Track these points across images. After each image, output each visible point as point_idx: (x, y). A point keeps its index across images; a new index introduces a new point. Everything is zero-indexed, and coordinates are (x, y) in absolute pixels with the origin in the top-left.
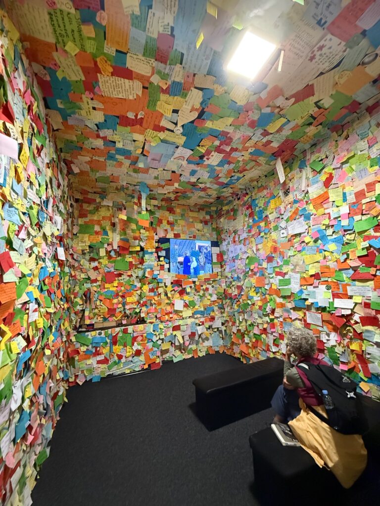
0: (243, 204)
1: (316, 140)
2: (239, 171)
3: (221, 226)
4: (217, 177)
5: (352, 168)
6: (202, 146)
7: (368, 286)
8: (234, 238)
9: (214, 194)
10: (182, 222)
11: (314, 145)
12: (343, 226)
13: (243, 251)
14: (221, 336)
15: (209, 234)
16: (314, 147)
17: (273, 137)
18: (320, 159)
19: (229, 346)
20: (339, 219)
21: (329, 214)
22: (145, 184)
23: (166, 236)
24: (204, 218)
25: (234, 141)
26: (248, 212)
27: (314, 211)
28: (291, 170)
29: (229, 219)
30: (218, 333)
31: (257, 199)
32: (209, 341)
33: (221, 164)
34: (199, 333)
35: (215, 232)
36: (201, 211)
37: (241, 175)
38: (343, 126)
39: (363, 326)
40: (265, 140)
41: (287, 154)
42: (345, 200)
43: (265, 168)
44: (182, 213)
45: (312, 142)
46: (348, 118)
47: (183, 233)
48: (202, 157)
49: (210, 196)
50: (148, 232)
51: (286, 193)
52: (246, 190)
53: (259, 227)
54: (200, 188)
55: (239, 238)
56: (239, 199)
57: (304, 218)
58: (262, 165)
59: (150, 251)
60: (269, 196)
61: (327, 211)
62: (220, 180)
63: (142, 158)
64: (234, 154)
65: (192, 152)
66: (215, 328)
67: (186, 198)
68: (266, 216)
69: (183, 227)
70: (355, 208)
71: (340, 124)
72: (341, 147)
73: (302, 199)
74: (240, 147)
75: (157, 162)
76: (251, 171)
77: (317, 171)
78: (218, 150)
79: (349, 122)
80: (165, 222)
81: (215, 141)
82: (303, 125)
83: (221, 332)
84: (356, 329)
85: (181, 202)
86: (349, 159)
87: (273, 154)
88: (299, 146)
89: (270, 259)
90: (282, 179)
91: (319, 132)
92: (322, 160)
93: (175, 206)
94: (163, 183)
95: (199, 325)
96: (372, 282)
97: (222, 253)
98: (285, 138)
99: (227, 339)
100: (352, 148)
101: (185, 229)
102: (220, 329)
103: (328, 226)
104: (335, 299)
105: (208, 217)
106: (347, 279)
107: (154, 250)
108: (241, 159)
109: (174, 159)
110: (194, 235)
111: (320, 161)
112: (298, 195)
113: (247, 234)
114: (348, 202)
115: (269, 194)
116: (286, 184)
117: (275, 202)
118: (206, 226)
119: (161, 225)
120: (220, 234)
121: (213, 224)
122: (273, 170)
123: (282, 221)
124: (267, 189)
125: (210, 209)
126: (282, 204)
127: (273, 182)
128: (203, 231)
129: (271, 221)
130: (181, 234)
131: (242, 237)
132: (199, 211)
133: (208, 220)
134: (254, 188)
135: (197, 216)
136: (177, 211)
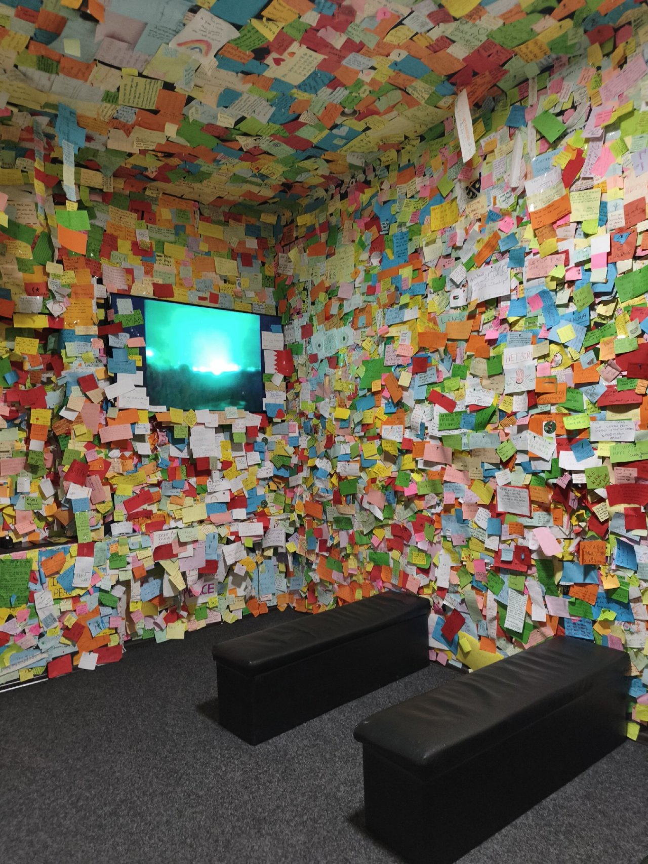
0: (356, 211)
1: (554, 56)
2: (355, 112)
3: (290, 273)
4: (294, 122)
5: (625, 144)
6: (269, 20)
7: (630, 419)
8: (327, 307)
9: (276, 172)
10: (176, 251)
11: (548, 69)
12: (594, 284)
13: (350, 342)
14: (282, 568)
15: (257, 294)
16: (547, 74)
17: (457, 29)
18: (558, 110)
20: (587, 266)
21: (566, 252)
22: (72, 113)
23: (130, 288)
24: (242, 243)
25: (358, 20)
26: (369, 236)
27: (534, 245)
28: (488, 128)
29: (315, 252)
30: (275, 560)
31: (394, 201)
33: (310, 84)
34: (229, 563)
35: (272, 289)
36: (231, 222)
37: (360, 126)
38: (616, 30)
39: (611, 505)
40: (435, 34)
41: (482, 81)
42: (603, 220)
43: (425, 114)
44: (175, 222)
45: (543, 61)
46: (629, 12)
47: (181, 285)
48: (261, 53)
49: (263, 177)
50: (71, 273)
51: (473, 191)
52: (364, 172)
53: (396, 278)
54: (241, 149)
55: (341, 307)
56: (344, 196)
57: (510, 259)
58: (418, 104)
59: (80, 330)
60: (427, 193)
61: (562, 247)
62: (303, 133)
63: (76, 24)
64: (353, 61)
65: (236, 34)
66: (269, 548)
67: (193, 174)
68: (416, 251)
69: (181, 268)
70: (623, 241)
71: (611, 24)
72: (606, 87)
73: (510, 209)
74: (371, 42)
75: (124, 45)
76: (387, 117)
77: (547, 142)
78: (311, 38)
79: (629, 23)
80: (124, 246)
81: (304, 12)
82: (532, 12)
83: (283, 558)
84: (597, 514)
85: (177, 187)
86: (621, 119)
87: (450, 77)
88: (514, 66)
89: (420, 365)
90: (468, 152)
91: (565, 35)
92: (562, 113)
93: (156, 199)
94: (130, 118)
95: (229, 542)
96: (637, 411)
97: (291, 350)
98: (484, 39)
99: (300, 574)
100: (630, 92)
101: (187, 272)
102: (280, 550)
103: (561, 283)
104: (562, 452)
105: (252, 244)
106: (591, 406)
107: (94, 330)
108: (366, 77)
109: (180, 45)
110: (211, 294)
111: (558, 114)
112: (500, 199)
113: (365, 298)
114: (610, 225)
115: (428, 189)
116: (475, 166)
117: (442, 212)
118: (248, 268)
119: (114, 253)
120: (285, 296)
121: (266, 266)
122: (442, 122)
123: (455, 267)
124: (425, 175)
125: (259, 220)
126: (460, 219)
127: (440, 158)
128: (239, 284)
129: (429, 264)
130: (174, 287)
131: (350, 305)
132: (226, 223)
133: (253, 253)
134: (387, 167)
135: (221, 237)
136: (160, 215)
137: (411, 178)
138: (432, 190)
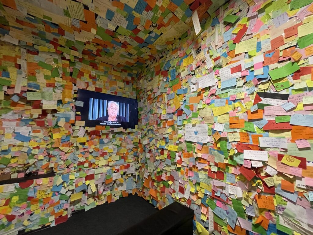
2: (156, 25)
3: (140, 87)
4: (136, 30)
5: (269, 16)
7: (284, 137)
10: (105, 79)
11: (227, 2)
12: (256, 76)
14: (135, 180)
15: (130, 92)
18: (233, 13)
19: (141, 189)
20: (252, 69)
21: (239, 66)
23: (87, 88)
24: (126, 78)
28: (204, 29)
30: (132, 177)
31: (171, 60)
32: (123, 186)
34: (114, 179)
35: (135, 92)
36: (123, 72)
37: (159, 32)
41: (202, 9)
42: (259, 49)
44: (105, 70)
47: (105, 88)
50: (65, 81)
51: (198, 51)
52: (162, 53)
54: (120, 42)
58: (178, 21)
60: (182, 56)
62: (139, 35)
66: (130, 174)
67: (108, 54)
68: (178, 74)
69: (105, 83)
70: (270, 56)
76: (168, 28)
80: (86, 76)
83: (134, 177)
84: (266, 182)
85: (104, 58)
86: (266, 6)
87: (190, 5)
89: (179, 112)
90: (198, 31)
93: (99, 63)
95: (114, 172)
96: (289, 133)
99: (140, 183)
101: (108, 85)
102: (133, 175)
105: (129, 78)
106: (259, 130)
107: (71, 100)
110: (115, 92)
111: (234, 15)
114: (263, 51)
115: (182, 54)
116: (199, 43)
117: (187, 60)
118: (127, 85)
119: (82, 77)
120: (139, 94)
121: (134, 85)
122: (187, 32)
123: (192, 78)
124: (181, 50)
125: (132, 72)
126: (194, 61)
127: (186, 43)
128: (125, 89)
129: (183, 78)
130: (102, 89)
131: (157, 95)
132: (122, 72)
133: (130, 81)
134: (169, 50)
135: (119, 75)
136: (100, 68)
137: (177, 52)
138: (183, 54)
